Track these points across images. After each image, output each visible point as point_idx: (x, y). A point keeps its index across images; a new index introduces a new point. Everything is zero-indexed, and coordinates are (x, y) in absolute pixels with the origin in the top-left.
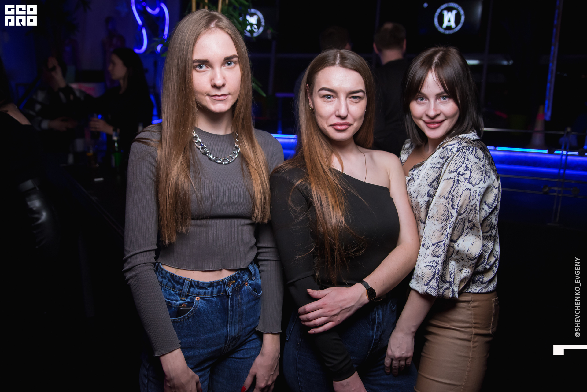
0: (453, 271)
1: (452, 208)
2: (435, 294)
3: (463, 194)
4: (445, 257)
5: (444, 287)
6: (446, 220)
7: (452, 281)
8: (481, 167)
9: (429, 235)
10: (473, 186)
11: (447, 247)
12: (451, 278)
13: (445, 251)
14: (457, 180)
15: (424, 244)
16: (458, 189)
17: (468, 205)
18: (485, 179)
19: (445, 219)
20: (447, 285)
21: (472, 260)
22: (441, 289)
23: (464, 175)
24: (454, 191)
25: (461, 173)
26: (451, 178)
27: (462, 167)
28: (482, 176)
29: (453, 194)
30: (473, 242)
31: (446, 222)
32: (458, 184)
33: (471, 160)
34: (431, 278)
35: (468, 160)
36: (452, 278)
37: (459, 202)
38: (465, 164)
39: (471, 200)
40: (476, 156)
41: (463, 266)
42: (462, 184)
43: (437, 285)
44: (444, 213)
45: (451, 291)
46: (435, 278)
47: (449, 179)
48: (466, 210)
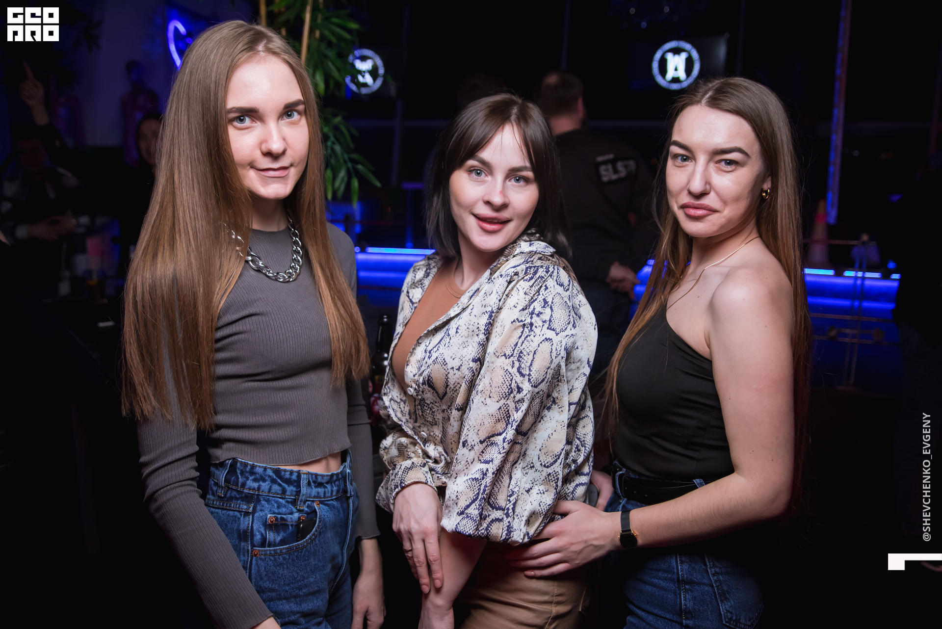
0: (516, 490)
1: (518, 374)
2: (473, 529)
3: (539, 348)
4: (501, 461)
5: (493, 517)
6: (506, 396)
7: (510, 508)
8: (566, 302)
9: (474, 425)
10: (557, 334)
11: (509, 444)
12: (510, 502)
13: (504, 451)
14: (530, 325)
15: (466, 441)
16: (530, 340)
17: (548, 368)
18: (575, 321)
19: (506, 394)
20: (497, 514)
21: (548, 467)
22: (485, 519)
23: (541, 316)
24: (523, 342)
25: (536, 312)
26: (518, 320)
27: (538, 300)
28: (569, 316)
29: (522, 348)
30: (552, 434)
31: (507, 399)
32: (531, 330)
33: (550, 289)
34: (470, 501)
35: (546, 288)
36: (512, 502)
37: (532, 362)
38: (541, 295)
39: (554, 358)
40: (558, 281)
41: (533, 481)
42: (537, 331)
43: (479, 514)
44: (504, 382)
45: (506, 525)
46: (478, 500)
47: (514, 321)
48: (546, 377)
